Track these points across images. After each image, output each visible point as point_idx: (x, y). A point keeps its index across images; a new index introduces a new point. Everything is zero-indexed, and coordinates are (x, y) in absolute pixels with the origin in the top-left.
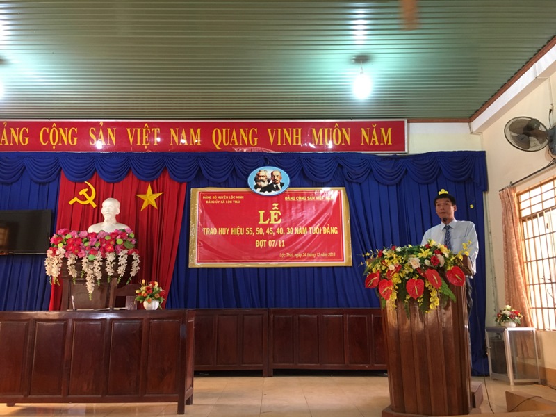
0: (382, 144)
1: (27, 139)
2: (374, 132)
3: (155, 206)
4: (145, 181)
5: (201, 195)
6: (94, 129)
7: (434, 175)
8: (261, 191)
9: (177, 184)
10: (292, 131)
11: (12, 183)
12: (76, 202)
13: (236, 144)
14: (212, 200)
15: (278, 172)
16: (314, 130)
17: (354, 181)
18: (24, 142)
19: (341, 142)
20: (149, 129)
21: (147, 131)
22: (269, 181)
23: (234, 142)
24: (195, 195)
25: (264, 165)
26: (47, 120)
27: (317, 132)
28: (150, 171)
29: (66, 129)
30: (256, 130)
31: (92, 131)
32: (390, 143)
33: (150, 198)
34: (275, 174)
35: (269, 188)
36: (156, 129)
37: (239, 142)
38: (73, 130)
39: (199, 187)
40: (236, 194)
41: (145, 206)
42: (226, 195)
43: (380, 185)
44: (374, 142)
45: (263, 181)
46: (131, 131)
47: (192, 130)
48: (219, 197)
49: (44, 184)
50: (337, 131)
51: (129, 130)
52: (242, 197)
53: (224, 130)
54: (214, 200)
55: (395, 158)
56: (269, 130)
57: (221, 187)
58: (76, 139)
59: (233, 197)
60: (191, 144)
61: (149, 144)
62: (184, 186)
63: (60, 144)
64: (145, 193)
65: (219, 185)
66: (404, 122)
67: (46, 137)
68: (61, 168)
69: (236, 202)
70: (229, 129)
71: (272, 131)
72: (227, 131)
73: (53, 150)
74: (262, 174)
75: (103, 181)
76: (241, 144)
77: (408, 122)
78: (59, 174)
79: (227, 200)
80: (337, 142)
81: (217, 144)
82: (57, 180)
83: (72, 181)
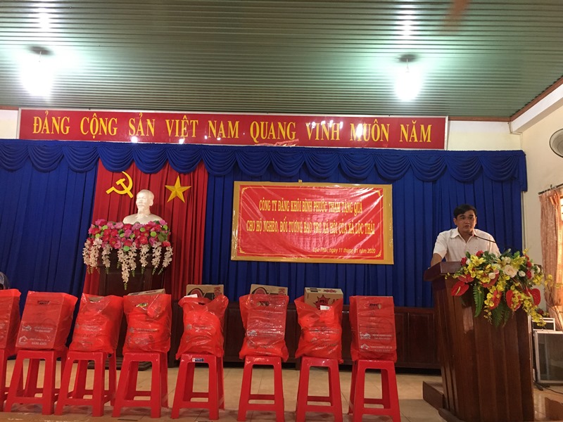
0: (421, 141)
1: (68, 128)
2: (414, 129)
3: (183, 199)
6: (134, 120)
11: (50, 171)
12: (114, 191)
13: (274, 137)
16: (352, 125)
18: (65, 131)
19: (380, 139)
20: (187, 121)
21: (185, 123)
23: (271, 136)
26: (88, 110)
27: (356, 127)
28: (186, 164)
29: (107, 119)
30: (294, 124)
31: (132, 121)
32: (429, 141)
33: (178, 190)
36: (194, 121)
37: (276, 136)
38: (113, 121)
39: (236, 180)
41: (172, 197)
44: (413, 139)
46: (170, 123)
47: (230, 123)
49: (82, 172)
50: (376, 127)
51: (167, 121)
53: (262, 123)
56: (307, 124)
58: (115, 129)
60: (229, 137)
61: (187, 136)
63: (100, 134)
64: (173, 184)
65: (256, 179)
66: (444, 119)
67: (87, 126)
68: (99, 158)
70: (267, 123)
71: (310, 126)
72: (265, 124)
73: (93, 139)
75: (140, 172)
76: (279, 138)
77: (449, 120)
78: (96, 164)
80: (376, 139)
81: (255, 137)
82: (94, 169)
83: (110, 170)
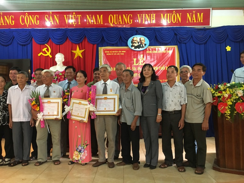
0: (198, 22)
1: (13, 22)
2: (194, 15)
3: (81, 56)
4: (76, 44)
5: (104, 51)
6: (47, 16)
7: (224, 38)
8: (134, 48)
9: (91, 45)
10: (151, 15)
11: (8, 45)
12: (42, 54)
13: (121, 23)
14: (109, 53)
15: (143, 38)
16: (162, 15)
17: (183, 42)
18: (12, 23)
19: (176, 21)
20: (76, 16)
21: (75, 16)
22: (138, 43)
23: (120, 22)
24: (101, 51)
25: (136, 35)
26: (23, 11)
27: (164, 16)
28: (77, 38)
29: (33, 16)
30: (131, 15)
31: (46, 17)
32: (202, 21)
33: (78, 52)
34: (141, 39)
35: (138, 47)
36: (79, 16)
37: (123, 22)
38: (37, 17)
39: (103, 47)
40: (122, 50)
41: (76, 56)
42: (117, 50)
43: (196, 44)
44: (194, 21)
45: (136, 43)
46: (67, 17)
47: (98, 16)
48: (113, 52)
49: (24, 45)
50: (174, 15)
51: (65, 16)
52: (125, 52)
53: (115, 15)
54: (111, 53)
55: (205, 30)
56: (138, 15)
57: (114, 46)
58: (38, 21)
59: (120, 52)
60: (98, 24)
61: (76, 24)
62: (95, 46)
63: (31, 24)
64: (76, 50)
65: (113, 45)
66: (210, 9)
67: (23, 20)
68: (32, 37)
69: (122, 54)
70: (117, 15)
71: (140, 16)
72: (116, 16)
73: (27, 27)
74: (135, 39)
75: (54, 44)
76: (124, 23)
77: (212, 10)
78: (31, 40)
79: (117, 53)
80: (174, 21)
81: (111, 23)
82: (31, 43)
83: (39, 44)
